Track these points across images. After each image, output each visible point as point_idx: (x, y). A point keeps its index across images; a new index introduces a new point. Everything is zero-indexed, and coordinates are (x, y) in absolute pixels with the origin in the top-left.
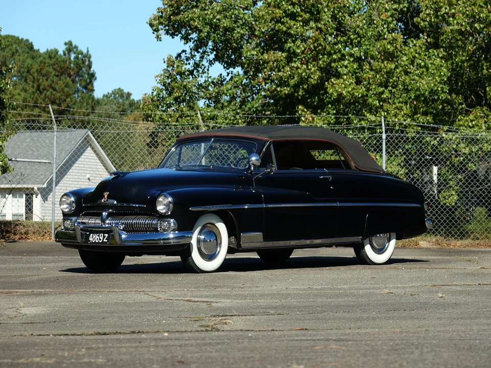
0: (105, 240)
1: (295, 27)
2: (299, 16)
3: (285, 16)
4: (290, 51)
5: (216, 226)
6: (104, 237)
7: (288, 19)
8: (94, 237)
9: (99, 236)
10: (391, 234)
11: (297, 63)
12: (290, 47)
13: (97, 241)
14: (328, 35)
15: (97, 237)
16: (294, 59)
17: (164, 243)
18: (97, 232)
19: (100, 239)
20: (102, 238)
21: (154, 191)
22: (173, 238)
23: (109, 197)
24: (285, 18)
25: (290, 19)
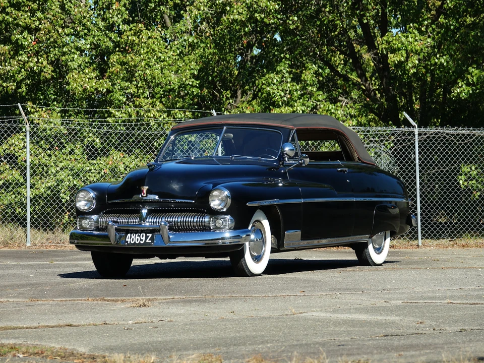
0: (147, 241)
1: (23, 17)
2: (25, 6)
3: (10, 6)
4: (18, 43)
5: (262, 224)
6: (147, 237)
7: (12, 9)
8: (132, 237)
9: (139, 236)
10: (387, 232)
11: (24, 56)
12: (17, 39)
13: (137, 242)
14: (57, 27)
15: (137, 237)
16: (21, 52)
17: (223, 243)
18: (136, 232)
19: (142, 240)
20: (144, 238)
21: (202, 184)
22: (230, 238)
23: (149, 192)
24: (9, 8)
25: (15, 9)
